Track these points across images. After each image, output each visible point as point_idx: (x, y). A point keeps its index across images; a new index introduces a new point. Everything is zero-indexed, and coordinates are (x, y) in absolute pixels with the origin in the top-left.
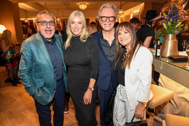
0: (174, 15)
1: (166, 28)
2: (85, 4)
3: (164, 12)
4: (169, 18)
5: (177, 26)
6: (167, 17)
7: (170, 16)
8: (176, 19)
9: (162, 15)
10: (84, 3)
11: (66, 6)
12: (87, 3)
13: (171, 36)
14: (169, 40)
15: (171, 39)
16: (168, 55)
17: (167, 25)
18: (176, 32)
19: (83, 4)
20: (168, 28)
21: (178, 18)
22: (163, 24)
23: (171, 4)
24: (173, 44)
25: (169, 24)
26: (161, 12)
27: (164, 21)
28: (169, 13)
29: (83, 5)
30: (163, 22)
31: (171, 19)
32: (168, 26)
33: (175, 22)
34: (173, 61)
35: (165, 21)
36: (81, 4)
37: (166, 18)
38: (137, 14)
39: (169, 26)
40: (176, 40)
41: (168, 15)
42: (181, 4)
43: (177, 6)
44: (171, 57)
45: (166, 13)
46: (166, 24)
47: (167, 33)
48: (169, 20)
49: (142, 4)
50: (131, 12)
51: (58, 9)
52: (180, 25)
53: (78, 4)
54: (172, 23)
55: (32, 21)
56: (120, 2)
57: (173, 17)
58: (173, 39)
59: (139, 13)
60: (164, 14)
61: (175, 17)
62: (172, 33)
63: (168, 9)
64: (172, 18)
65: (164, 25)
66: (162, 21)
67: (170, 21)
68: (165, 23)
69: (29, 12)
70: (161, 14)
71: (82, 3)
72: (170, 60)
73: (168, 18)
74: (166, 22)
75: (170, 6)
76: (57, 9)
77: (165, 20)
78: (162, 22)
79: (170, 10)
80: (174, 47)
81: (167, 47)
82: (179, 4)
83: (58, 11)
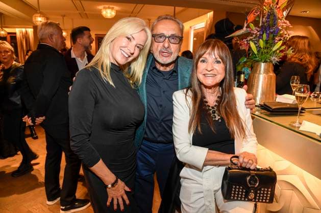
0: (269, 27)
1: (256, 52)
2: (112, 9)
3: (252, 22)
4: (262, 33)
5: (274, 49)
6: (257, 30)
7: (264, 29)
8: (274, 36)
9: (248, 27)
10: (111, 6)
11: (78, 10)
12: (117, 8)
13: (263, 65)
14: (260, 73)
15: (264, 73)
16: (258, 103)
17: (257, 45)
18: (274, 59)
19: (109, 8)
20: (258, 51)
21: (276, 33)
22: (249, 43)
23: (264, 7)
24: (268, 82)
25: (262, 43)
26: (247, 22)
27: (251, 37)
28: (261, 25)
29: (109, 11)
30: (251, 40)
31: (265, 35)
32: (258, 48)
33: (270, 41)
34: (269, 113)
35: (254, 38)
36: (105, 8)
37: (255, 33)
38: (201, 30)
39: (262, 47)
40: (272, 74)
41: (259, 27)
42: (281, 8)
43: (276, 11)
44: (265, 105)
45: (256, 23)
46: (255, 44)
47: (258, 61)
48: (261, 37)
49: (210, 14)
50: (191, 27)
51: (64, 16)
52: (280, 47)
53: (101, 7)
54: (267, 42)
55: (15, 33)
56: (173, 7)
57: (268, 32)
58: (267, 71)
59: (204, 29)
60: (252, 25)
61: (271, 31)
62: (265, 62)
63: (259, 16)
64: (266, 33)
65: (252, 45)
66: (249, 39)
67: (262, 39)
68: (253, 41)
70: (245, 25)
71: (107, 6)
72: (263, 111)
73: (259, 33)
74: (256, 39)
75: (262, 12)
76: (62, 16)
77: (254, 36)
78: (247, 41)
79: (263, 17)
80: (268, 85)
81: (257, 87)
82: (279, 8)
83: (64, 18)
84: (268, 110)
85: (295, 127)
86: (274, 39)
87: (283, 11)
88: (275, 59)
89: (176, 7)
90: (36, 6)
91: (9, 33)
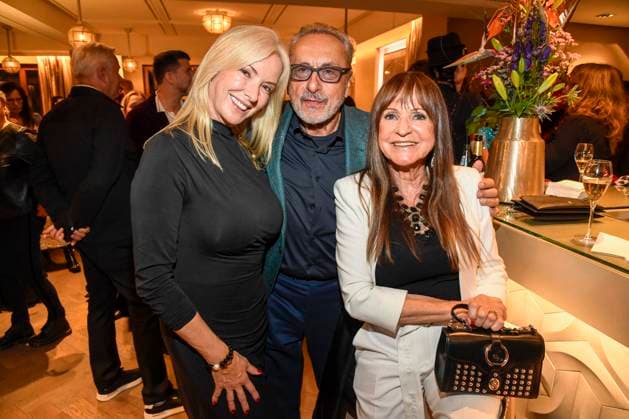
0: (531, 47)
1: (504, 96)
2: (224, 14)
3: (496, 37)
4: (516, 58)
5: (541, 90)
6: (507, 53)
7: (520, 49)
8: (540, 63)
9: (489, 46)
10: (221, 10)
11: (157, 19)
12: (232, 13)
13: (519, 122)
14: (513, 139)
15: (522, 137)
16: (510, 196)
17: (506, 82)
18: (542, 110)
19: (217, 13)
20: (510, 95)
21: (544, 57)
22: (491, 79)
23: (521, 7)
24: (529, 155)
25: (516, 79)
26: (486, 37)
27: (495, 67)
28: (514, 41)
29: (217, 19)
30: (495, 72)
31: (522, 62)
32: (510, 87)
33: (534, 74)
34: (532, 218)
35: (502, 68)
36: (209, 13)
37: (503, 57)
38: (399, 55)
39: (517, 86)
40: (537, 140)
41: (510, 46)
42: (555, 8)
43: (544, 13)
44: (523, 201)
45: (504, 38)
46: (503, 79)
47: (509, 115)
48: (514, 65)
50: (378, 49)
51: (131, 30)
52: (554, 85)
53: (201, 12)
54: (526, 76)
56: (343, 10)
57: (529, 56)
58: (526, 135)
59: (404, 53)
60: (496, 43)
61: (535, 53)
62: (524, 115)
63: (509, 25)
64: (525, 58)
65: (497, 82)
66: (490, 70)
67: (517, 70)
68: (498, 74)
69: (21, 32)
70: (484, 43)
71: (214, 10)
72: (519, 214)
73: (510, 58)
74: (504, 70)
75: (516, 15)
76: (126, 30)
77: (502, 62)
78: (487, 74)
79: (518, 26)
80: (530, 163)
81: (509, 165)
82: (550, 6)
83: (131, 34)
84: (531, 213)
85: (583, 245)
86: (541, 69)
87: (559, 13)
88: (544, 110)
89: (349, 11)
90: (75, 11)
91: (23, 66)
